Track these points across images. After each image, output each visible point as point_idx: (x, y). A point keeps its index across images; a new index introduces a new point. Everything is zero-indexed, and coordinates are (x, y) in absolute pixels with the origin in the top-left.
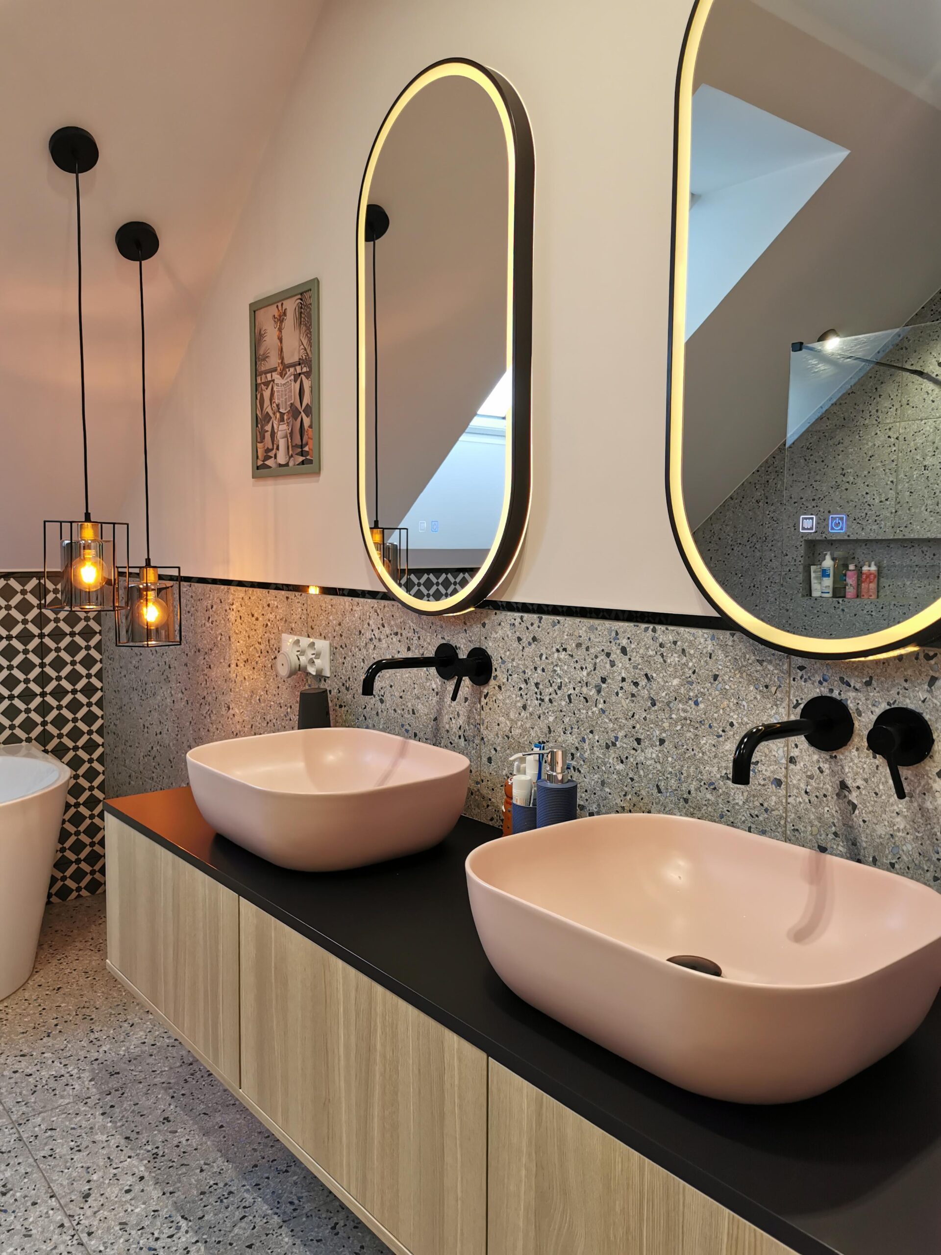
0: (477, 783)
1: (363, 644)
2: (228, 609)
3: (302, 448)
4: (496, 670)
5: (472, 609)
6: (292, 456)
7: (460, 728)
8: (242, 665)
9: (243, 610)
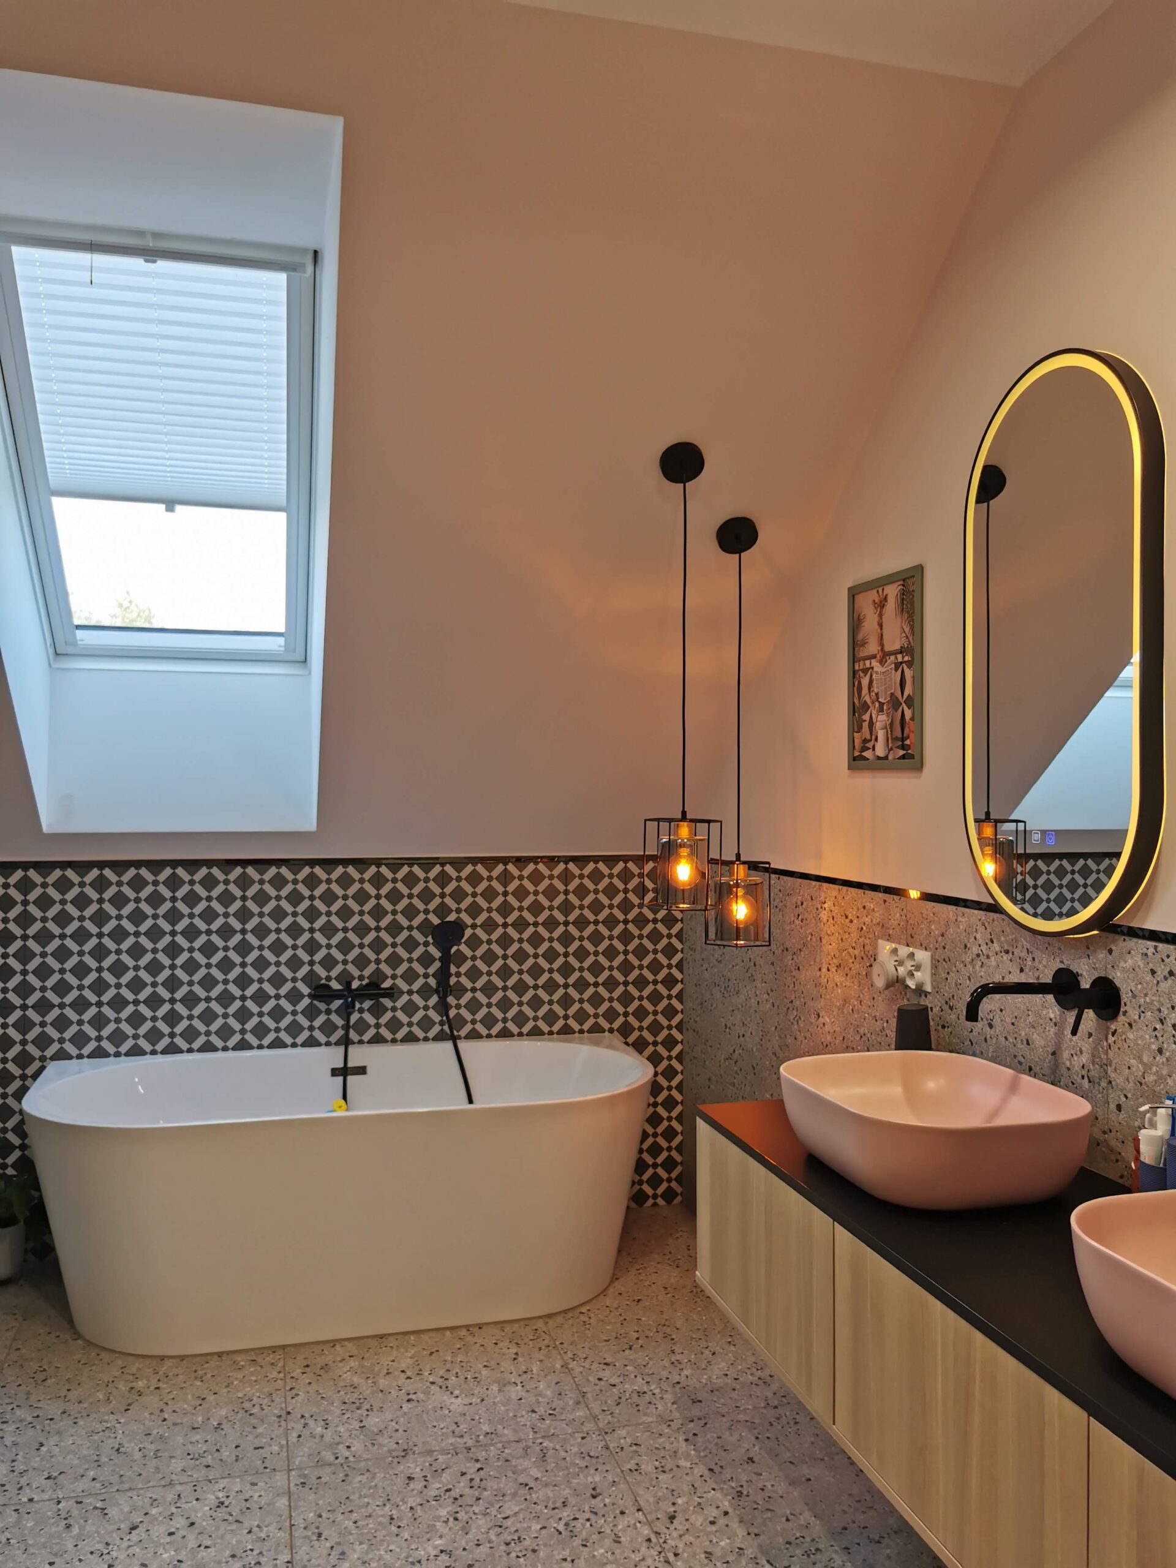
0: (1105, 1133)
1: (969, 960)
2: (819, 907)
3: (903, 742)
4: (1125, 1005)
5: (1096, 932)
6: (891, 749)
7: (1083, 1067)
8: (834, 970)
9: (836, 910)
